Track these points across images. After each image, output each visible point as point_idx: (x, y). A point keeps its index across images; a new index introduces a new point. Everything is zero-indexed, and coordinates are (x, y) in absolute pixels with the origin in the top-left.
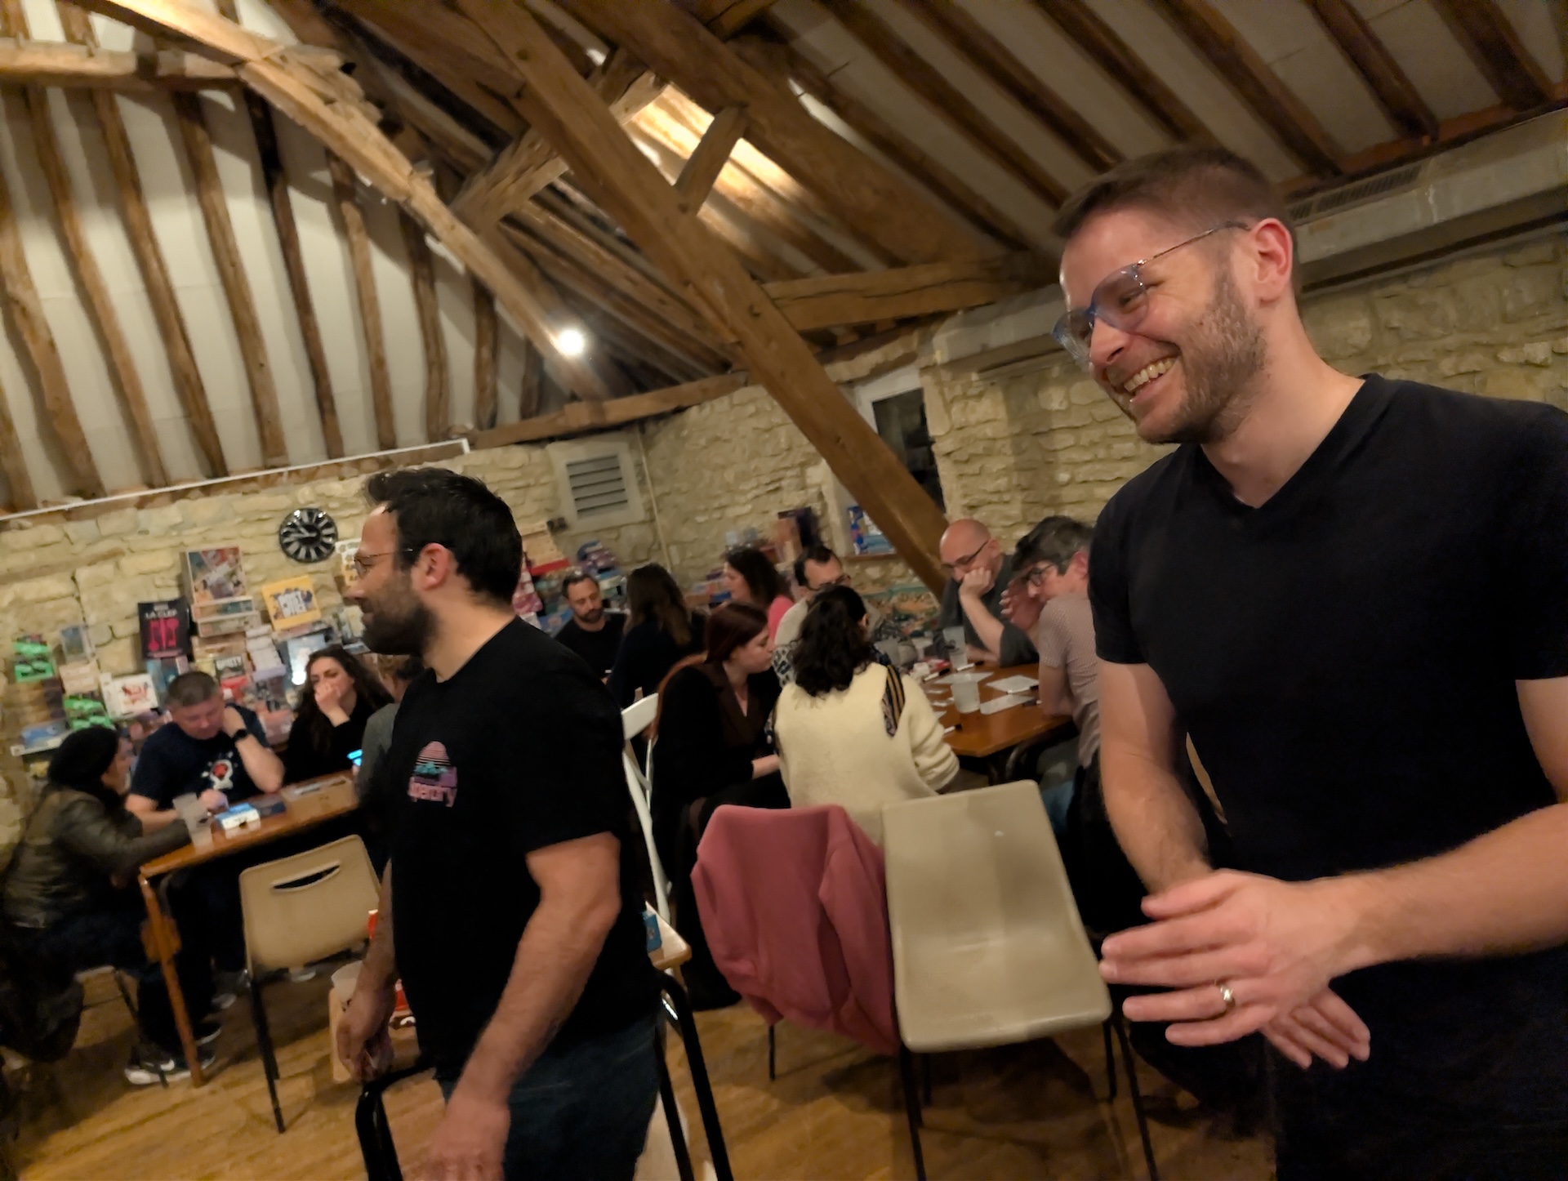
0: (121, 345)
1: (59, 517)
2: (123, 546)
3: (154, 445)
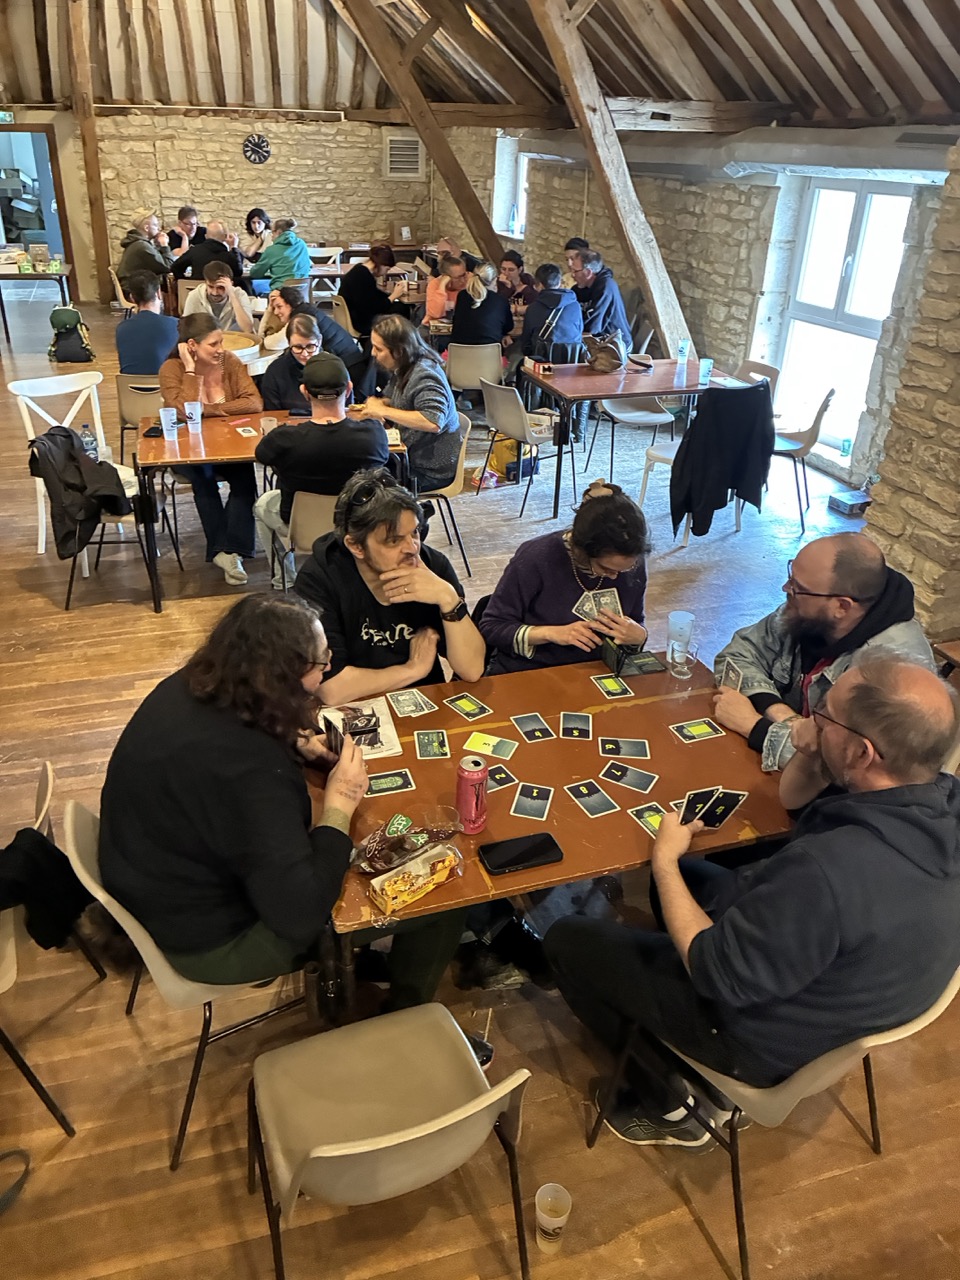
0: (189, 36)
1: (151, 111)
2: (176, 134)
3: (196, 85)
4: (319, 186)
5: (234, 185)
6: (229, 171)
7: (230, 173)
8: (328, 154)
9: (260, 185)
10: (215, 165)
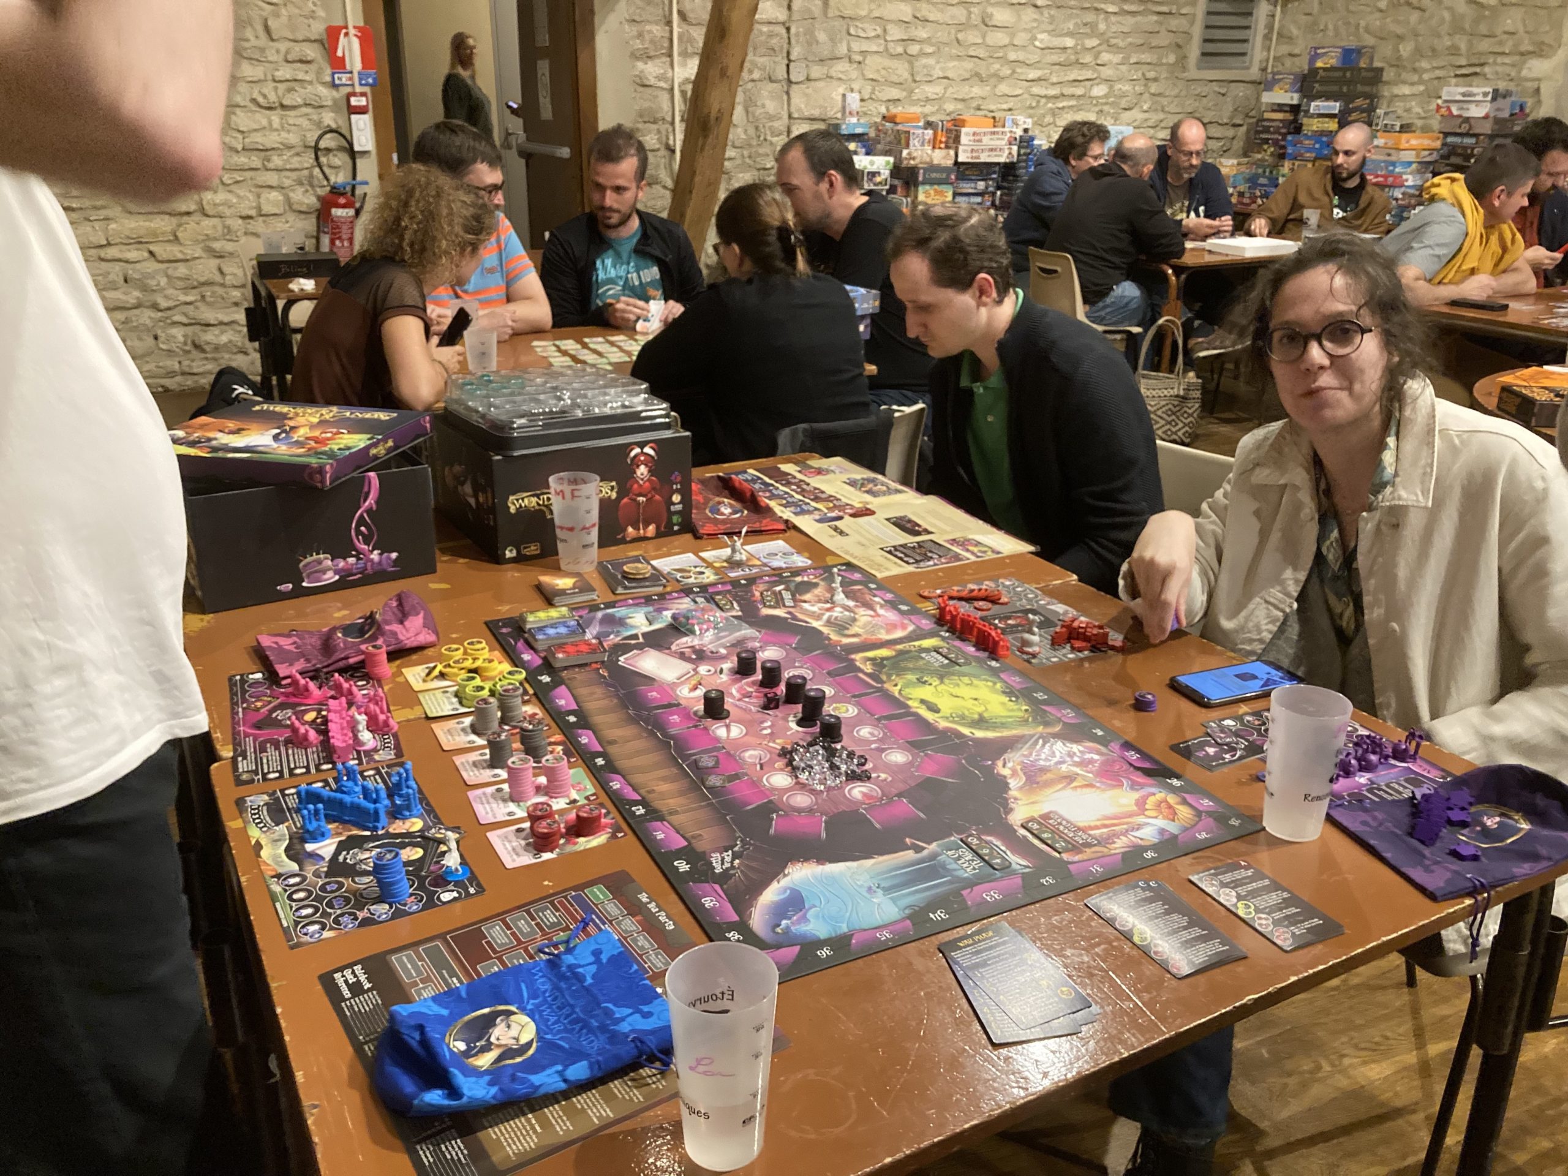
4: (1079, 91)
5: (932, 90)
6: (924, 61)
7: (925, 66)
8: (1102, 27)
9: (977, 91)
10: (900, 50)
